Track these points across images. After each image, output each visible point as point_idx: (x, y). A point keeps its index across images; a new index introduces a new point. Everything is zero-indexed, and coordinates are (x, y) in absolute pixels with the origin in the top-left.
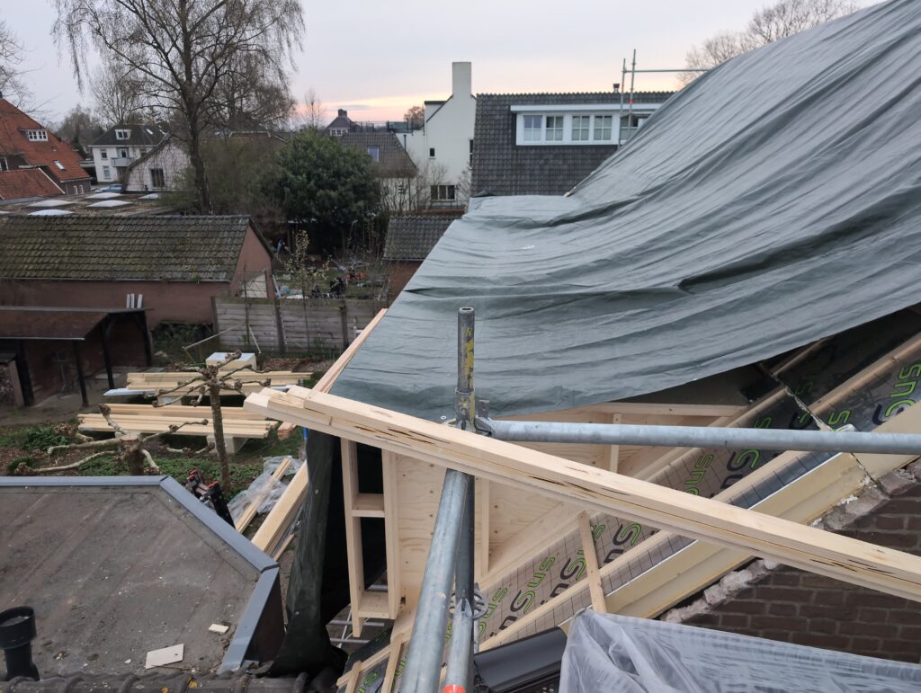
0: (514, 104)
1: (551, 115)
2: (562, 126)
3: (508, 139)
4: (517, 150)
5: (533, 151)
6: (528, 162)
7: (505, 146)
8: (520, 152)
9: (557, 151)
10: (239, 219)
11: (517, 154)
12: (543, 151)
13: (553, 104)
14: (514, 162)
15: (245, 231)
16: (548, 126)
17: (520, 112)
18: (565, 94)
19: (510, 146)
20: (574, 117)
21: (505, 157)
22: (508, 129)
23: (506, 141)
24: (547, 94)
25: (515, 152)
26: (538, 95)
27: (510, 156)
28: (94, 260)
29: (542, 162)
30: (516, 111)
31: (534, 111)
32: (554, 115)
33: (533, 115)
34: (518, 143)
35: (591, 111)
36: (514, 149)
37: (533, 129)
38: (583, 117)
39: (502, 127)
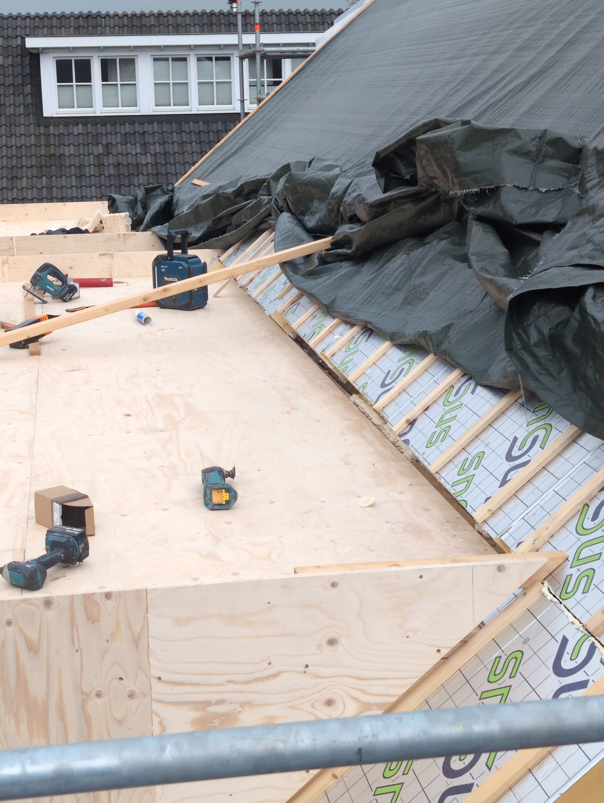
0: (34, 34)
1: (108, 55)
2: (133, 76)
3: (26, 106)
4: (47, 127)
5: (80, 129)
6: (70, 150)
7: (22, 119)
8: (52, 129)
9: (128, 128)
11: (48, 136)
12: (100, 129)
13: (113, 34)
16: (105, 78)
17: (46, 50)
18: (134, 15)
19: (31, 119)
20: (155, 60)
21: (21, 141)
22: (23, 85)
23: (21, 110)
24: (98, 15)
25: (42, 130)
26: (80, 16)
27: (33, 140)
29: (100, 149)
30: (38, 49)
31: (75, 49)
32: (117, 55)
33: (73, 57)
34: (47, 112)
35: (189, 47)
36: (39, 126)
37: (74, 83)
38: (174, 60)
39: (10, 80)
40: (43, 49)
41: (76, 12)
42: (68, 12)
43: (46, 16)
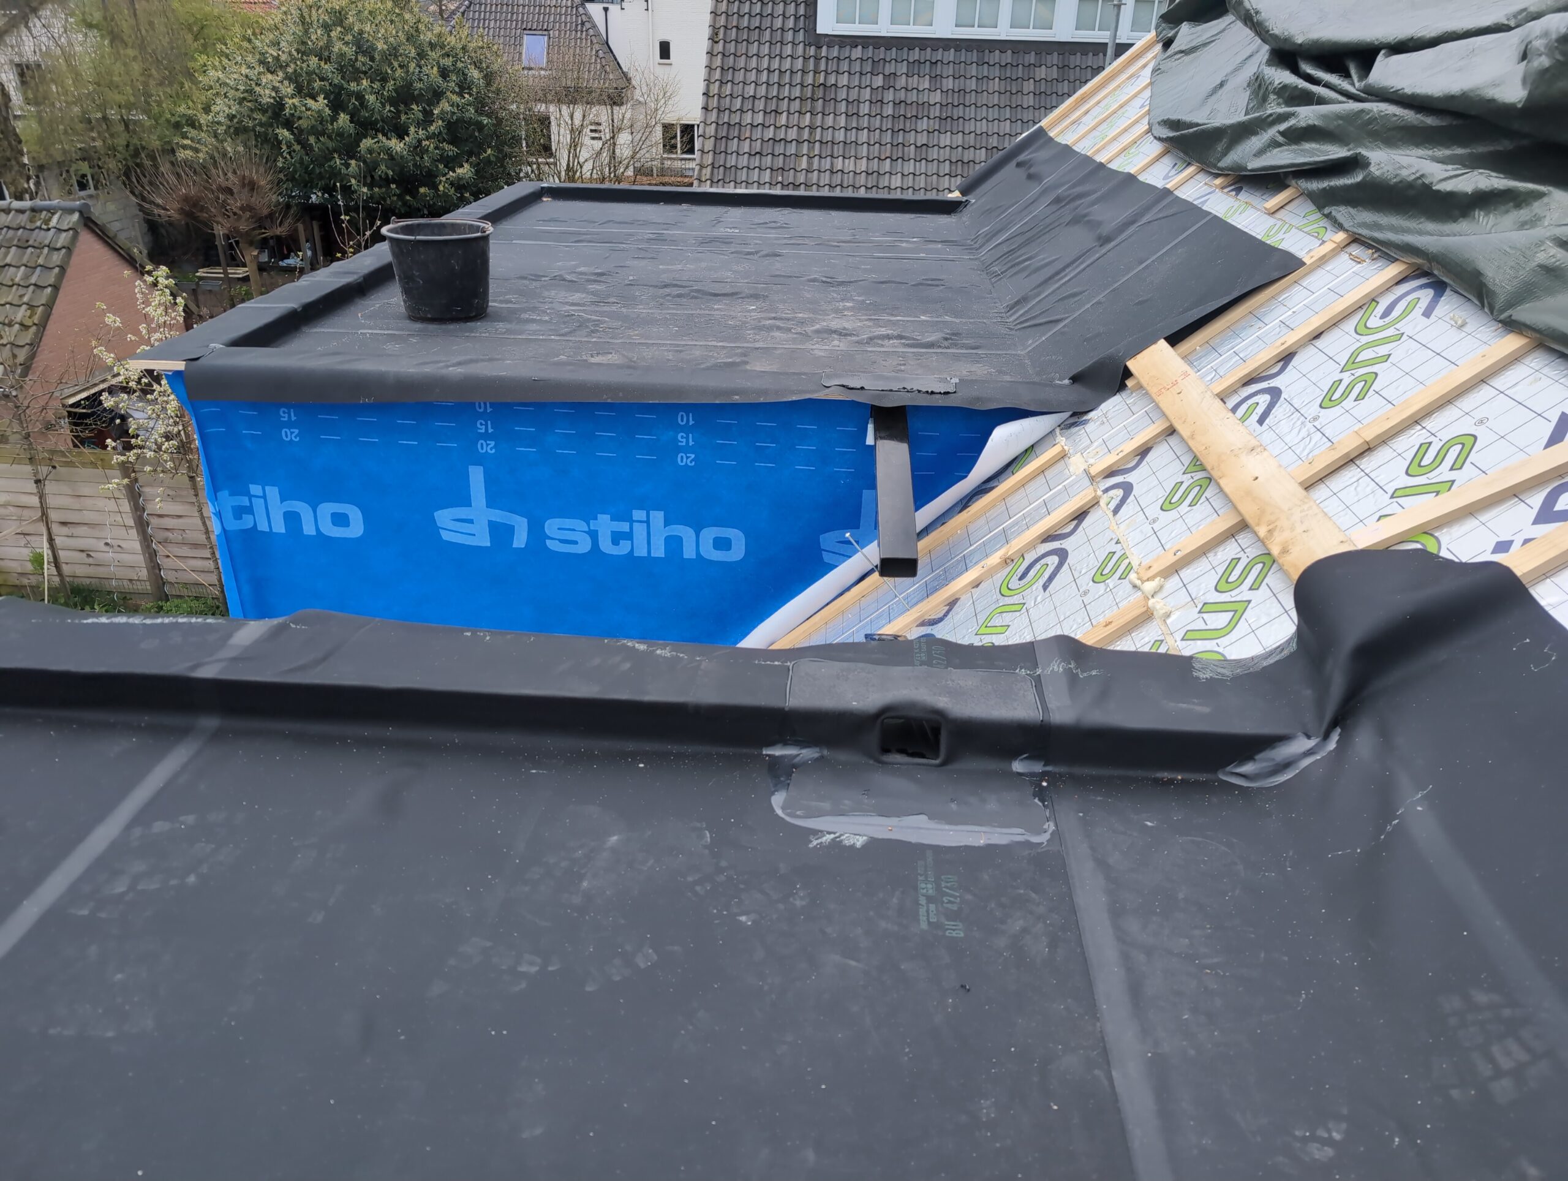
3: (797, 18)
4: (819, 46)
5: (857, 52)
6: (844, 80)
7: (789, 36)
8: (824, 51)
9: (916, 53)
10: (52, 211)
11: (817, 59)
12: (881, 53)
14: (810, 79)
15: (69, 249)
19: (801, 36)
21: (787, 64)
23: (790, 23)
25: (812, 51)
27: (799, 63)
29: (879, 81)
34: (821, 28)
36: (810, 45)
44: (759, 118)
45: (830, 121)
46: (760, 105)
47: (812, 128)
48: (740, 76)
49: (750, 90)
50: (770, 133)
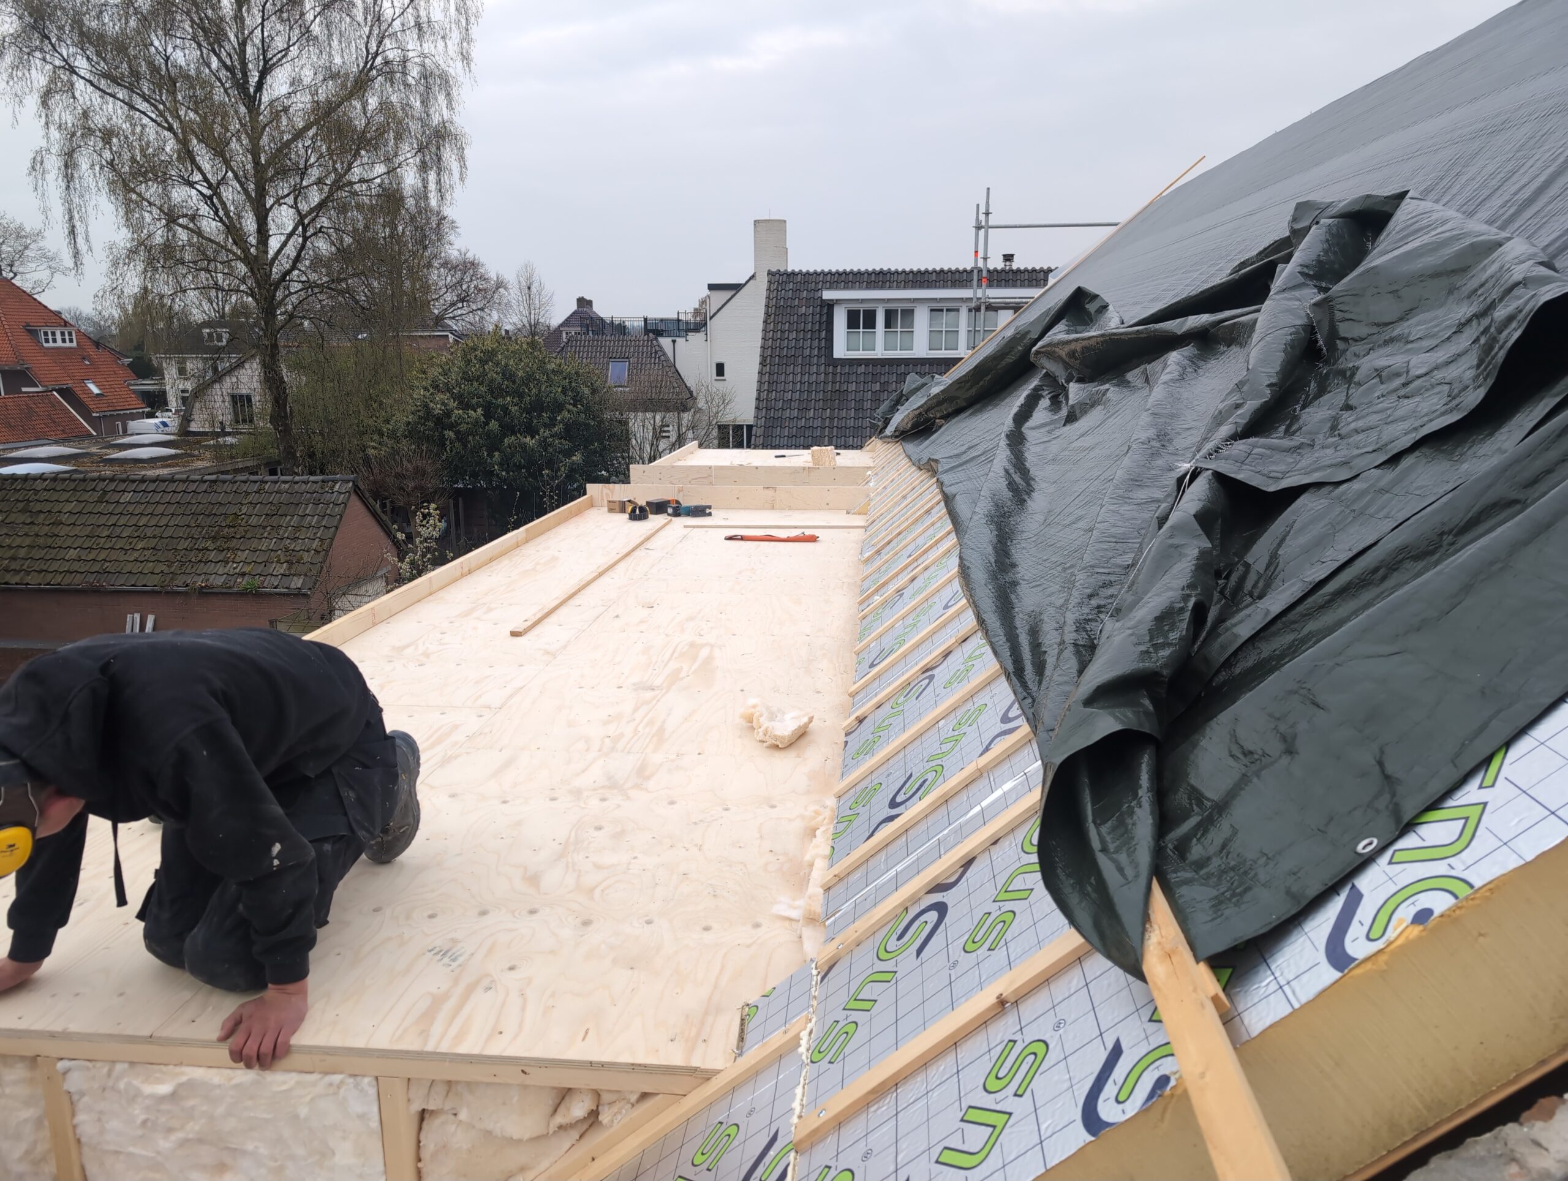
0: (829, 289)
1: (891, 306)
2: (911, 325)
3: (820, 349)
4: (836, 366)
5: (862, 369)
6: (853, 387)
7: (815, 360)
8: (839, 369)
9: (903, 368)
10: (335, 482)
11: (834, 374)
12: (879, 369)
13: (899, 288)
14: (830, 386)
15: (346, 503)
16: (888, 324)
17: (838, 301)
18: (919, 272)
19: (823, 360)
20: (932, 310)
21: (813, 378)
22: (820, 331)
23: (816, 352)
24: (889, 272)
25: (831, 369)
26: (874, 272)
27: (822, 377)
28: (72, 553)
29: (877, 387)
30: (832, 300)
31: (863, 301)
32: (899, 306)
33: (862, 307)
34: (836, 355)
35: (961, 300)
36: (829, 365)
37: (861, 330)
38: (948, 310)
39: (809, 326)
40: (837, 300)
41: (870, 269)
42: (863, 269)
43: (845, 272)
44: (795, 413)
45: (843, 413)
46: (795, 405)
47: (831, 419)
48: (781, 387)
49: (788, 396)
50: (803, 423)
